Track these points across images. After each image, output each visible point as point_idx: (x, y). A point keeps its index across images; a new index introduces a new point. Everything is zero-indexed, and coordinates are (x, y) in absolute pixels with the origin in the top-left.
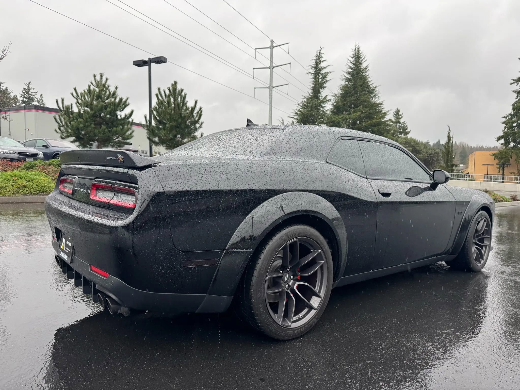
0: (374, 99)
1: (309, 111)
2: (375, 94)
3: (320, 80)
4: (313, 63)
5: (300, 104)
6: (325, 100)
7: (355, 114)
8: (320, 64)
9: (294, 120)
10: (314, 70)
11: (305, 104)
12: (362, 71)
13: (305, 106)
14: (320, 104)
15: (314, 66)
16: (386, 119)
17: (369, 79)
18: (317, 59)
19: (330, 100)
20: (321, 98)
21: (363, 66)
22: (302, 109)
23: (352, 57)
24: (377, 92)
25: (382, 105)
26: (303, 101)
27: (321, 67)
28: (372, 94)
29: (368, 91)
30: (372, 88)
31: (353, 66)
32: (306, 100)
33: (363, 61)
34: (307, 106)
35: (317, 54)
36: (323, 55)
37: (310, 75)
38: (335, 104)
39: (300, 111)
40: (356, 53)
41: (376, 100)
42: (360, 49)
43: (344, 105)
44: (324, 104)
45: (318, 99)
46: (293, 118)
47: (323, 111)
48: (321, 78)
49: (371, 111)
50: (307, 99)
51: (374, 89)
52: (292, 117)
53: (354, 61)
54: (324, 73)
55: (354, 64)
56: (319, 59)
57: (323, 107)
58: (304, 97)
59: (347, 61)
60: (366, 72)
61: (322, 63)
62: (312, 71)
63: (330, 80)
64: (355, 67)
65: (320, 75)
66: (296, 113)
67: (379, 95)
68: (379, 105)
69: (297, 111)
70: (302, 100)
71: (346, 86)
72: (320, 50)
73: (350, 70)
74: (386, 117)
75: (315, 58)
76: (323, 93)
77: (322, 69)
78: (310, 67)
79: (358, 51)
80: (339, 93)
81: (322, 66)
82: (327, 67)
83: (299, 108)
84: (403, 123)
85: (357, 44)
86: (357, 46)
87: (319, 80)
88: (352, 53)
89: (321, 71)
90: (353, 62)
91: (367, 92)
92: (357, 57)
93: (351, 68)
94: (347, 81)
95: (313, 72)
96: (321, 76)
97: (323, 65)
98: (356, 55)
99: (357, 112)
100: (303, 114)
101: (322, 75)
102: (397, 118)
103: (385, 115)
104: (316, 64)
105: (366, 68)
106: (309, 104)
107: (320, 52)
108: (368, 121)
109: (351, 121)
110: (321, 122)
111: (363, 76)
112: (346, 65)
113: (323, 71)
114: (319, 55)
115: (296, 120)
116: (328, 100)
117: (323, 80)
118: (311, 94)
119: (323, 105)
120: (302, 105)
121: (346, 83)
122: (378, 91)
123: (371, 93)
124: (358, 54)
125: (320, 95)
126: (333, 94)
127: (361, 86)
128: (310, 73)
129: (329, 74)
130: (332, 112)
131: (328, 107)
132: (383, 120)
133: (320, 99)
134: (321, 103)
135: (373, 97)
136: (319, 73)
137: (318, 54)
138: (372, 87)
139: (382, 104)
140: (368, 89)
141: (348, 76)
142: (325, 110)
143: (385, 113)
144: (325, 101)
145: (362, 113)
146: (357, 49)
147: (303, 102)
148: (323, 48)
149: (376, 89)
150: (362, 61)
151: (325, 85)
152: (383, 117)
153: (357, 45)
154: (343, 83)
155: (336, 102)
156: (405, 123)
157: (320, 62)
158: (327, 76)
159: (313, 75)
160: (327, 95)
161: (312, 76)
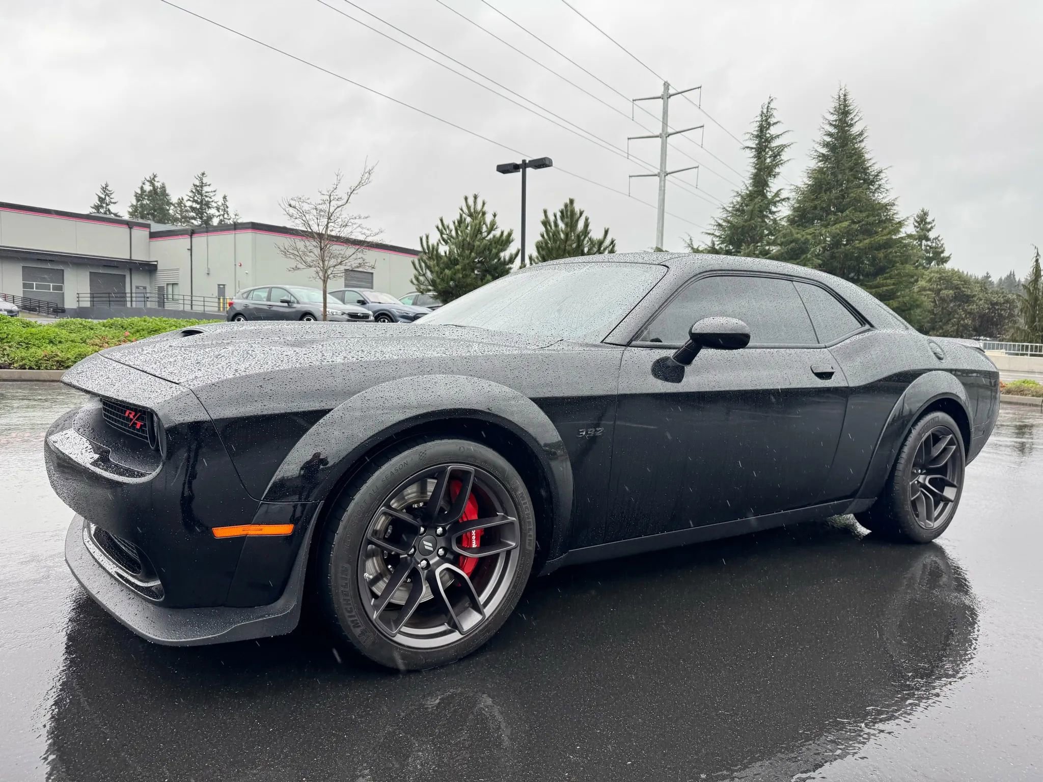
0: (876, 195)
1: (746, 221)
2: (880, 185)
3: (768, 160)
4: (754, 128)
5: (728, 208)
6: (778, 199)
7: (838, 226)
8: (768, 129)
9: (714, 239)
10: (757, 142)
11: (738, 206)
12: (854, 138)
13: (739, 211)
14: (767, 208)
15: (756, 133)
16: (902, 235)
17: (867, 156)
18: (762, 121)
19: (788, 199)
20: (769, 195)
21: (855, 130)
22: (731, 216)
23: (832, 113)
24: (883, 181)
25: (894, 207)
26: (734, 201)
27: (771, 136)
28: (873, 185)
29: (865, 180)
30: (873, 173)
31: (833, 131)
32: (739, 199)
33: (855, 121)
34: (743, 211)
35: (762, 111)
36: (775, 113)
37: (748, 151)
38: (797, 205)
39: (728, 222)
40: (840, 105)
41: (882, 197)
42: (848, 97)
43: (815, 208)
44: (775, 206)
45: (764, 196)
46: (713, 234)
47: (775, 221)
48: (770, 157)
49: (871, 219)
50: (742, 197)
51: (877, 175)
52: (709, 234)
53: (836, 121)
54: (778, 146)
55: (835, 126)
56: (766, 120)
57: (773, 213)
58: (735, 194)
59: (822, 120)
60: (860, 142)
61: (771, 128)
62: (753, 144)
63: (788, 161)
64: (837, 133)
65: (767, 150)
66: (720, 225)
67: (888, 187)
68: (889, 207)
69: (721, 222)
70: (730, 200)
71: (820, 171)
72: (769, 103)
73: (828, 139)
74: (901, 230)
75: (759, 119)
76: (774, 185)
77: (772, 139)
78: (748, 136)
79: (845, 100)
80: (805, 184)
81: (772, 133)
82: (781, 135)
83: (725, 216)
84: (936, 238)
85: (843, 86)
86: (842, 92)
87: (765, 160)
88: (833, 105)
89: (769, 142)
90: (834, 123)
91: (862, 181)
92: (844, 112)
93: (830, 135)
94: (821, 161)
95: (754, 146)
96: (770, 153)
97: (773, 131)
98: (840, 109)
99: (841, 222)
100: (733, 227)
101: (772, 151)
102: (922, 229)
103: (901, 227)
104: (761, 129)
105: (861, 134)
106: (745, 208)
107: (768, 106)
108: (865, 239)
109: (828, 239)
110: (771, 241)
111: (856, 149)
112: (820, 129)
113: (775, 144)
114: (767, 111)
115: (717, 239)
116: (783, 200)
117: (774, 160)
118: (750, 188)
119: (774, 209)
120: (730, 209)
121: (819, 164)
122: (886, 179)
123: (872, 182)
124: (845, 106)
125: (768, 189)
126: (792, 187)
127: (851, 169)
128: (748, 147)
129: (786, 149)
130: (792, 221)
131: (783, 212)
132: (894, 237)
133: (767, 198)
134: (769, 204)
135: (875, 190)
136: (766, 147)
137: (765, 111)
138: (873, 170)
139: (894, 204)
140: (866, 175)
141: (824, 151)
142: (778, 219)
143: (900, 222)
144: (778, 201)
145: (854, 222)
146: (842, 97)
147: (733, 203)
148: (776, 98)
149: (882, 175)
150: (852, 119)
151: (777, 170)
152: (897, 231)
153: (843, 90)
154: (814, 164)
155: (798, 202)
156: (940, 238)
157: (769, 124)
158: (783, 153)
159: (753, 150)
160: (780, 190)
161: (753, 153)
